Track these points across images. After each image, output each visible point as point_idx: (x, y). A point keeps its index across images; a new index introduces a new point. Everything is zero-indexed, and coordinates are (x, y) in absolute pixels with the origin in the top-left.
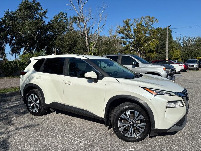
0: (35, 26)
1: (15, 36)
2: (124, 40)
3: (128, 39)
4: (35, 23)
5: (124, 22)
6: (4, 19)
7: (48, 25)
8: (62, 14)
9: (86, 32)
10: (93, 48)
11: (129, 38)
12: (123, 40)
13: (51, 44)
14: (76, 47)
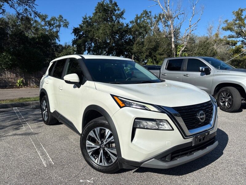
0: (110, 30)
1: (93, 43)
2: (233, 39)
3: (239, 37)
4: (110, 26)
5: (234, 14)
6: (82, 25)
7: (126, 27)
8: (146, 13)
9: (172, 32)
10: (180, 52)
11: (242, 36)
12: (231, 39)
13: (128, 49)
14: (157, 52)
